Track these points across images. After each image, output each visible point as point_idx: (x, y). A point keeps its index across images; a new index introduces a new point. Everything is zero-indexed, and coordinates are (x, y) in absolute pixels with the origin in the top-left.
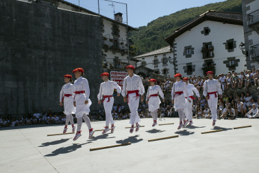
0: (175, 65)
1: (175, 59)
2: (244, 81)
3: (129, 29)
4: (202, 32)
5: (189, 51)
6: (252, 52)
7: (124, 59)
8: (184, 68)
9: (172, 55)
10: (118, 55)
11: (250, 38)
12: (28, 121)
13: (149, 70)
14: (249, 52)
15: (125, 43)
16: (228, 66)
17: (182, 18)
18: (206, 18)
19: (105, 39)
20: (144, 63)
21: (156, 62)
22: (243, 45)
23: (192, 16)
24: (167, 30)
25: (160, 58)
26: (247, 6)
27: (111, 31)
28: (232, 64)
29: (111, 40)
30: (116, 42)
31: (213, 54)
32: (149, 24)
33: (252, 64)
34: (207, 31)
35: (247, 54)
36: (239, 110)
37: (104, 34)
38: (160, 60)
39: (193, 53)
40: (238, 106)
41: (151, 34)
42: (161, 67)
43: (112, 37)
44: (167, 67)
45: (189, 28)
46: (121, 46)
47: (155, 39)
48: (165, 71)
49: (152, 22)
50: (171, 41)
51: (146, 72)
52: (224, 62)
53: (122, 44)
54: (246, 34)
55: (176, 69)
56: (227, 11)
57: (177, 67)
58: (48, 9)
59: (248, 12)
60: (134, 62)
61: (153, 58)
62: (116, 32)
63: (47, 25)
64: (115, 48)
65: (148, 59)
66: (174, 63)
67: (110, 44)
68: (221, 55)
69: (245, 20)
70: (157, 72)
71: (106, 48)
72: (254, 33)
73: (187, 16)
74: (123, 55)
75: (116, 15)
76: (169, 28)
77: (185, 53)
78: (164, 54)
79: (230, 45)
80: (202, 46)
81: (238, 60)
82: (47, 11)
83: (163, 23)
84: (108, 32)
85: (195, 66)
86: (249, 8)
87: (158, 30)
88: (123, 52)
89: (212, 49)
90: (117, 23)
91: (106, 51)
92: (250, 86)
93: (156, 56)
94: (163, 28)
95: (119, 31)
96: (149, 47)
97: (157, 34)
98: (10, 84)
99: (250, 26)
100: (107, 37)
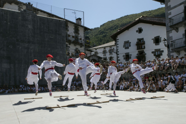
0: (117, 54)
1: (117, 50)
2: (164, 66)
3: (86, 29)
4: (137, 31)
5: (127, 44)
6: (172, 45)
7: (82, 49)
8: (123, 56)
9: (115, 48)
10: (78, 47)
11: (171, 35)
12: (16, 90)
13: (100, 58)
14: (170, 45)
15: (83, 38)
16: (155, 55)
17: (124, 21)
18: (140, 21)
19: (69, 36)
20: (96, 53)
21: (104, 52)
22: (165, 40)
23: (131, 20)
24: (113, 30)
25: (107, 49)
26: (169, 12)
27: (73, 30)
28: (158, 54)
29: (73, 37)
30: (76, 38)
31: (144, 47)
32: (101, 26)
33: (171, 54)
34: (140, 31)
35: (168, 46)
36: (160, 86)
37: (68, 33)
38: (107, 51)
39: (130, 46)
40: (159, 83)
41: (102, 32)
42: (108, 56)
43: (74, 35)
44: (113, 56)
45: (128, 28)
46: (80, 41)
47: (105, 36)
48: (111, 58)
49: (103, 25)
50: (114, 38)
51: (97, 59)
52: (152, 52)
53: (81, 39)
54: (168, 32)
55: (118, 57)
56: (157, 16)
57: (118, 56)
58: (31, 16)
59: (170, 17)
60: (90, 52)
61: (103, 50)
62: (77, 31)
63: (30, 27)
64: (76, 42)
65: (99, 50)
66: (117, 53)
67: (73, 39)
68: (150, 47)
69: (167, 22)
70: (105, 59)
71: (70, 42)
72: (174, 31)
73: (128, 20)
74: (81, 47)
75: (77, 19)
76: (115, 28)
77: (124, 46)
78: (111, 47)
79: (157, 40)
80: (136, 41)
81: (163, 51)
82: (30, 17)
83: (111, 25)
84: (71, 31)
85: (131, 55)
86: (170, 14)
87: (107, 30)
88: (81, 45)
89: (144, 43)
90: (78, 25)
91: (70, 44)
92: (168, 69)
93: (105, 48)
94: (111, 29)
95: (79, 30)
96: (101, 41)
97: (107, 33)
98: (5, 66)
99: (171, 26)
100: (71, 34)
